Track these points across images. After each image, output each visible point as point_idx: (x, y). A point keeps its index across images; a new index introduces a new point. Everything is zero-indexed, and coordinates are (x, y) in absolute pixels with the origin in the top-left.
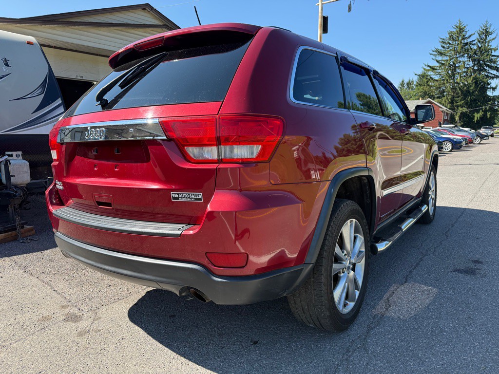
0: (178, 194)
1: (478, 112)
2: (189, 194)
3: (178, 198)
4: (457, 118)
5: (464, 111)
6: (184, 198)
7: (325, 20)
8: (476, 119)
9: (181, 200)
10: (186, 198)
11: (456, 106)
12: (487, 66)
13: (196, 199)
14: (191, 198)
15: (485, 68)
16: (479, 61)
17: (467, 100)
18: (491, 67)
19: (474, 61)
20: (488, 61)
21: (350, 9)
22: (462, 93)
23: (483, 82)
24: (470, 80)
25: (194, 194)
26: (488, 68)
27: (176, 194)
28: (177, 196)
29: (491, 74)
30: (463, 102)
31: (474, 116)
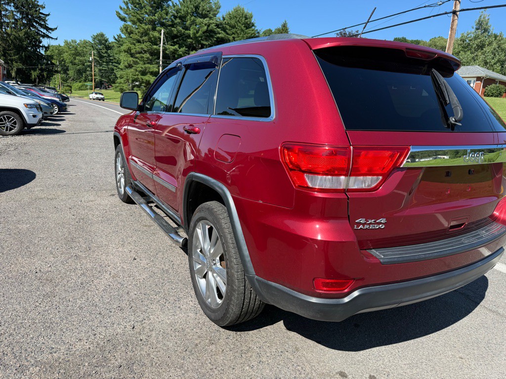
1: (35, 70)
4: (13, 74)
5: (20, 67)
8: (33, 77)
11: (10, 60)
12: (37, 22)
15: (35, 24)
16: (27, 14)
17: (21, 56)
18: (41, 25)
19: (22, 13)
20: (36, 17)
22: (14, 46)
23: (34, 38)
24: (22, 34)
26: (37, 25)
29: (41, 32)
30: (17, 56)
31: (31, 74)
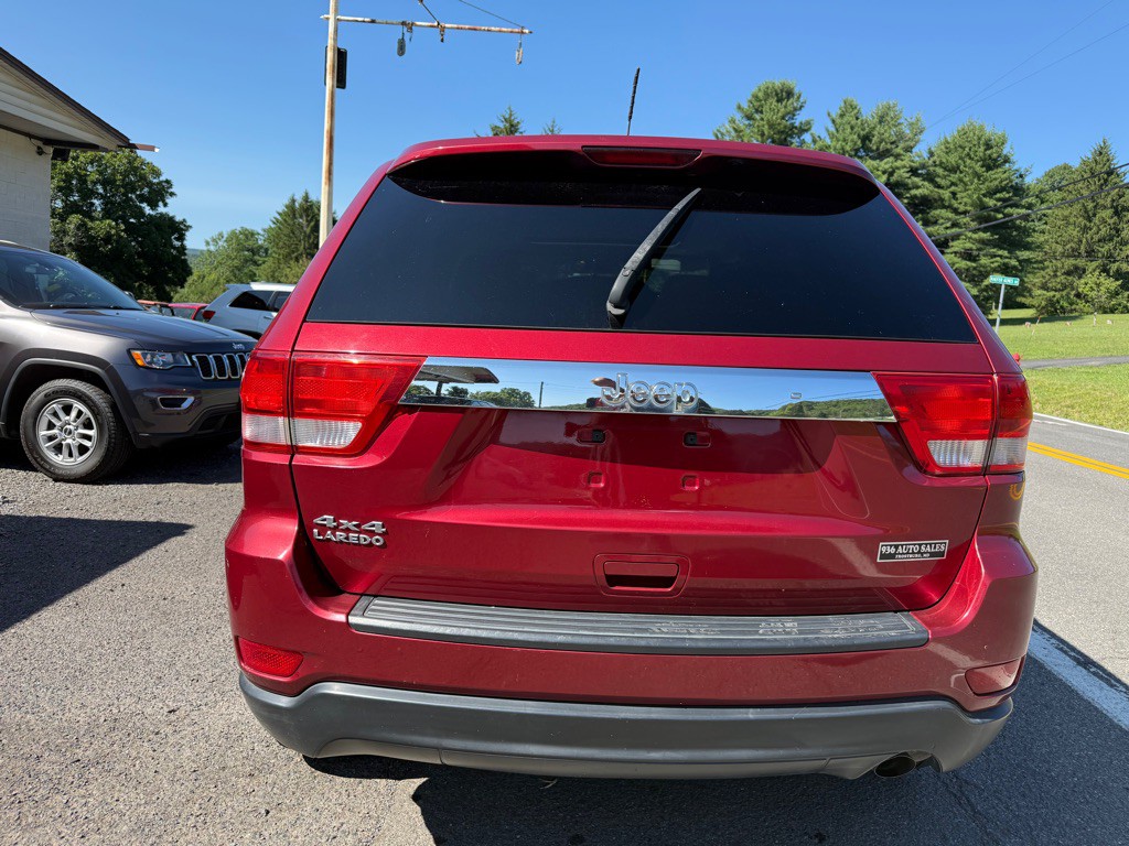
0: (896, 547)
2: (920, 545)
3: (892, 556)
6: (908, 553)
7: (341, 56)
9: (899, 559)
10: (913, 553)
13: (932, 554)
14: (922, 554)
21: (401, 50)
25: (931, 544)
27: (891, 546)
28: (893, 550)
